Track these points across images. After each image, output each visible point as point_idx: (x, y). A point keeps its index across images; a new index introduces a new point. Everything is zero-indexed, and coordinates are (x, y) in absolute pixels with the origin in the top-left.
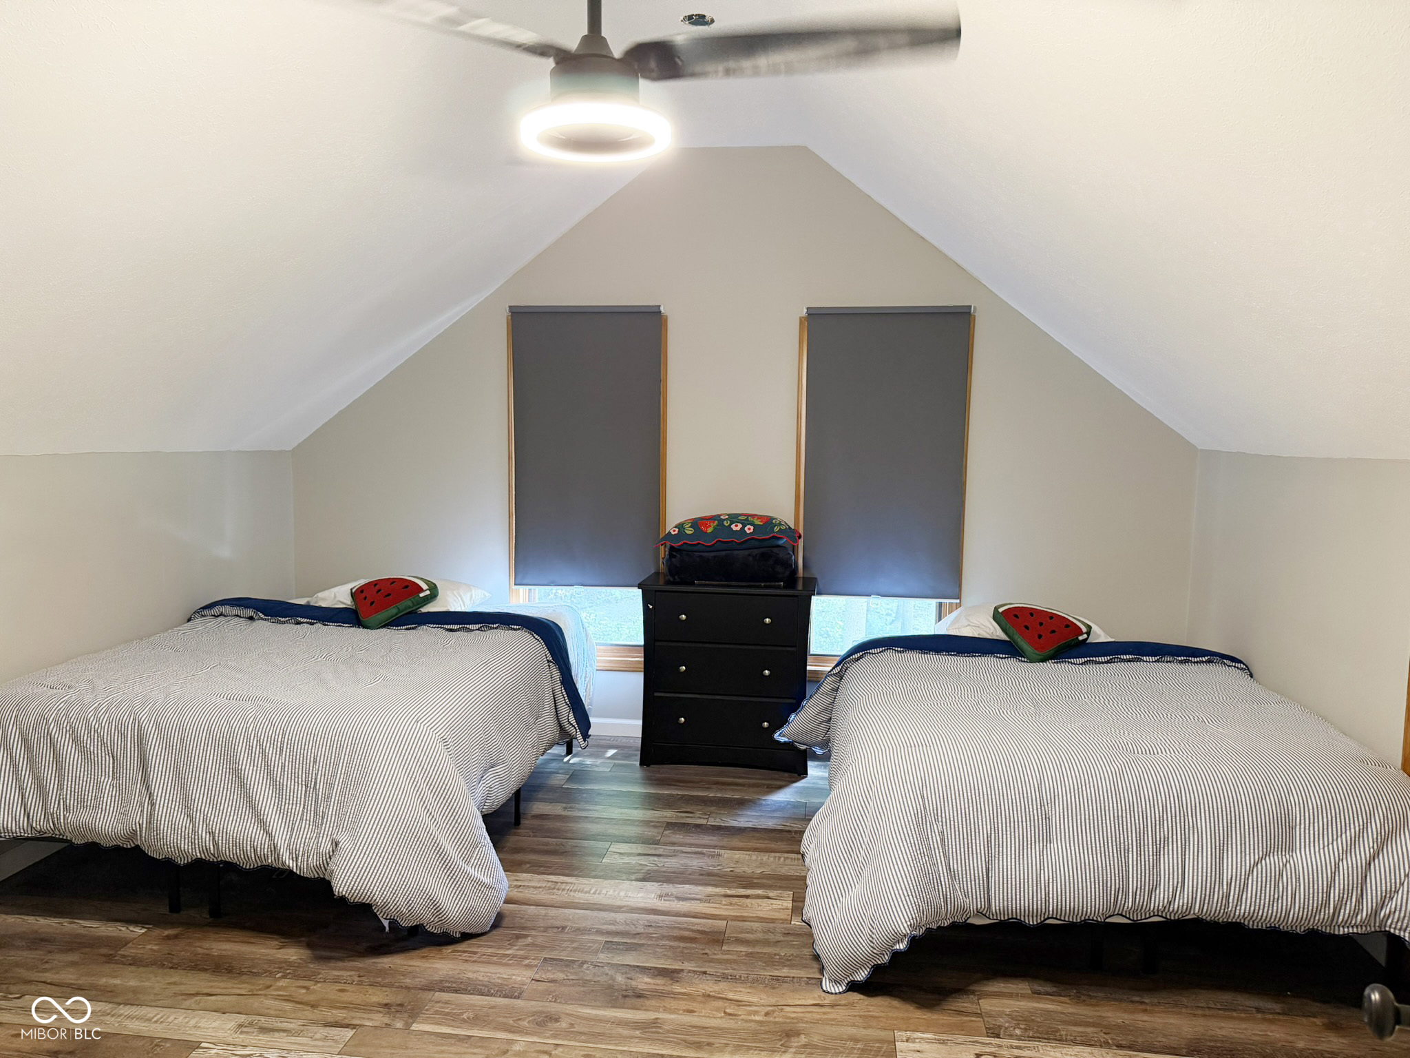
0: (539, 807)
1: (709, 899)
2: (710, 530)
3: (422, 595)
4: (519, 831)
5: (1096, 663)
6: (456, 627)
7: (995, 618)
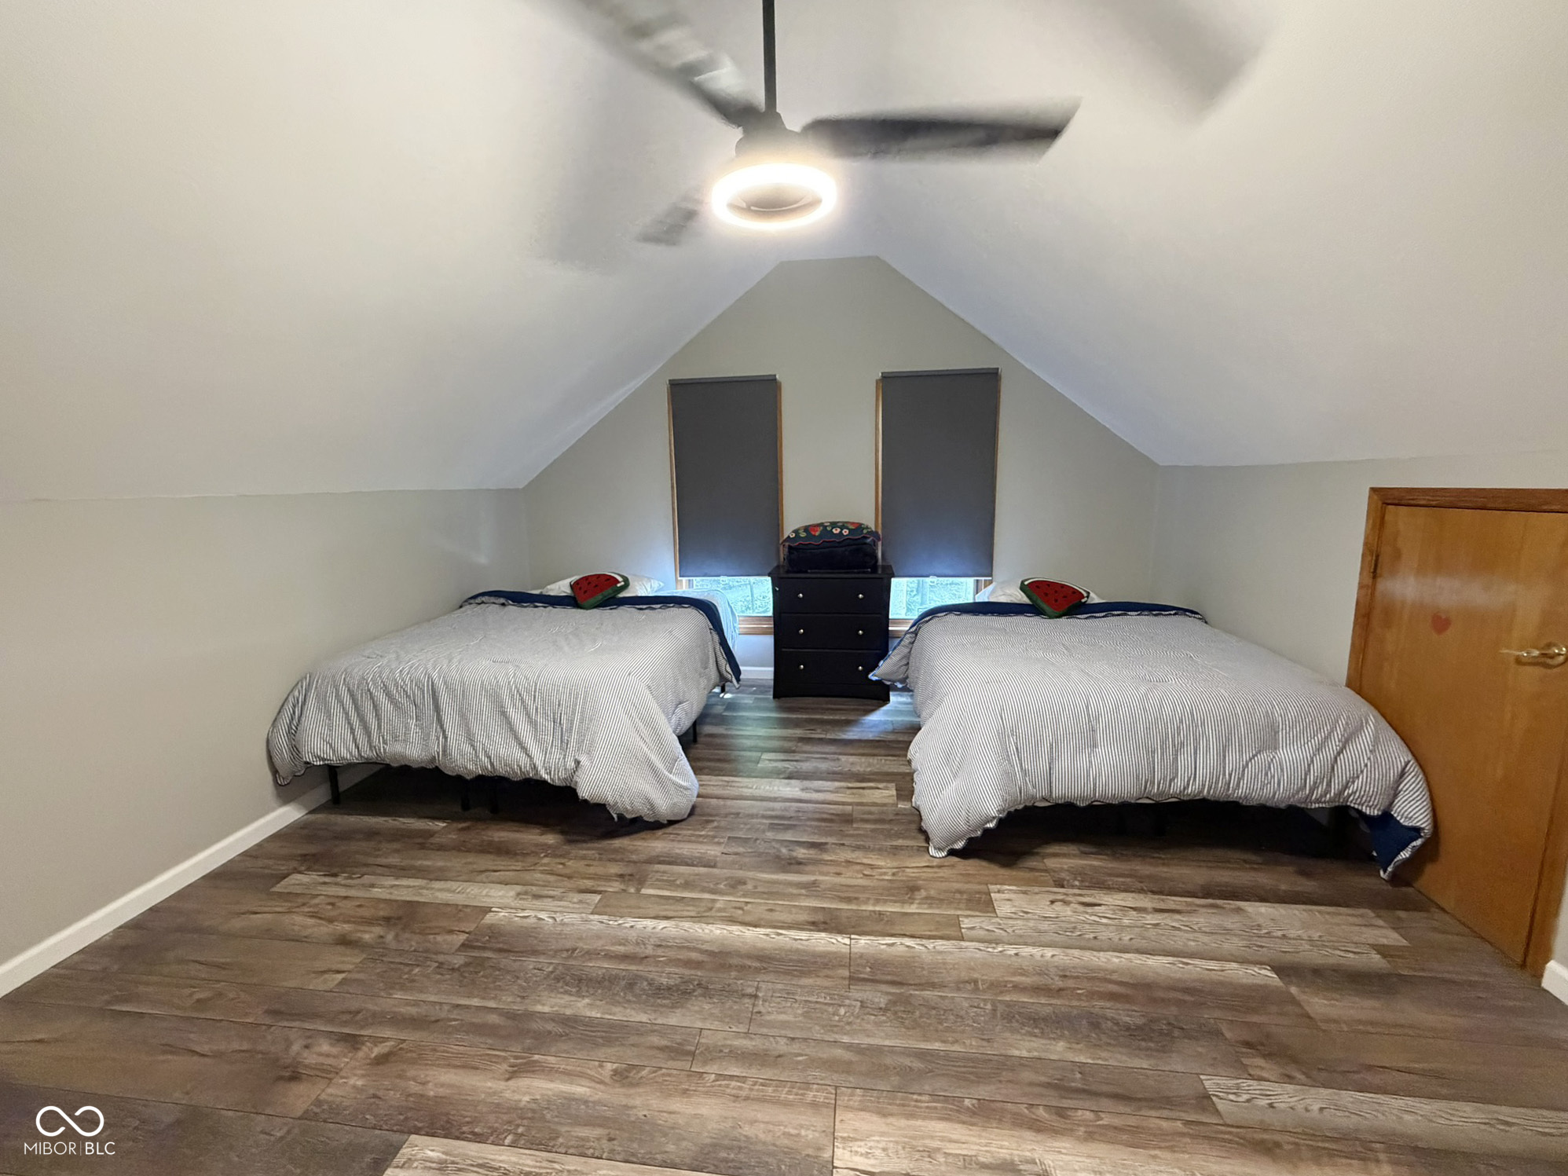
0: (708, 729)
1: (836, 791)
2: (817, 534)
3: (619, 585)
4: (697, 746)
5: (1095, 617)
6: (644, 607)
7: (1021, 589)
